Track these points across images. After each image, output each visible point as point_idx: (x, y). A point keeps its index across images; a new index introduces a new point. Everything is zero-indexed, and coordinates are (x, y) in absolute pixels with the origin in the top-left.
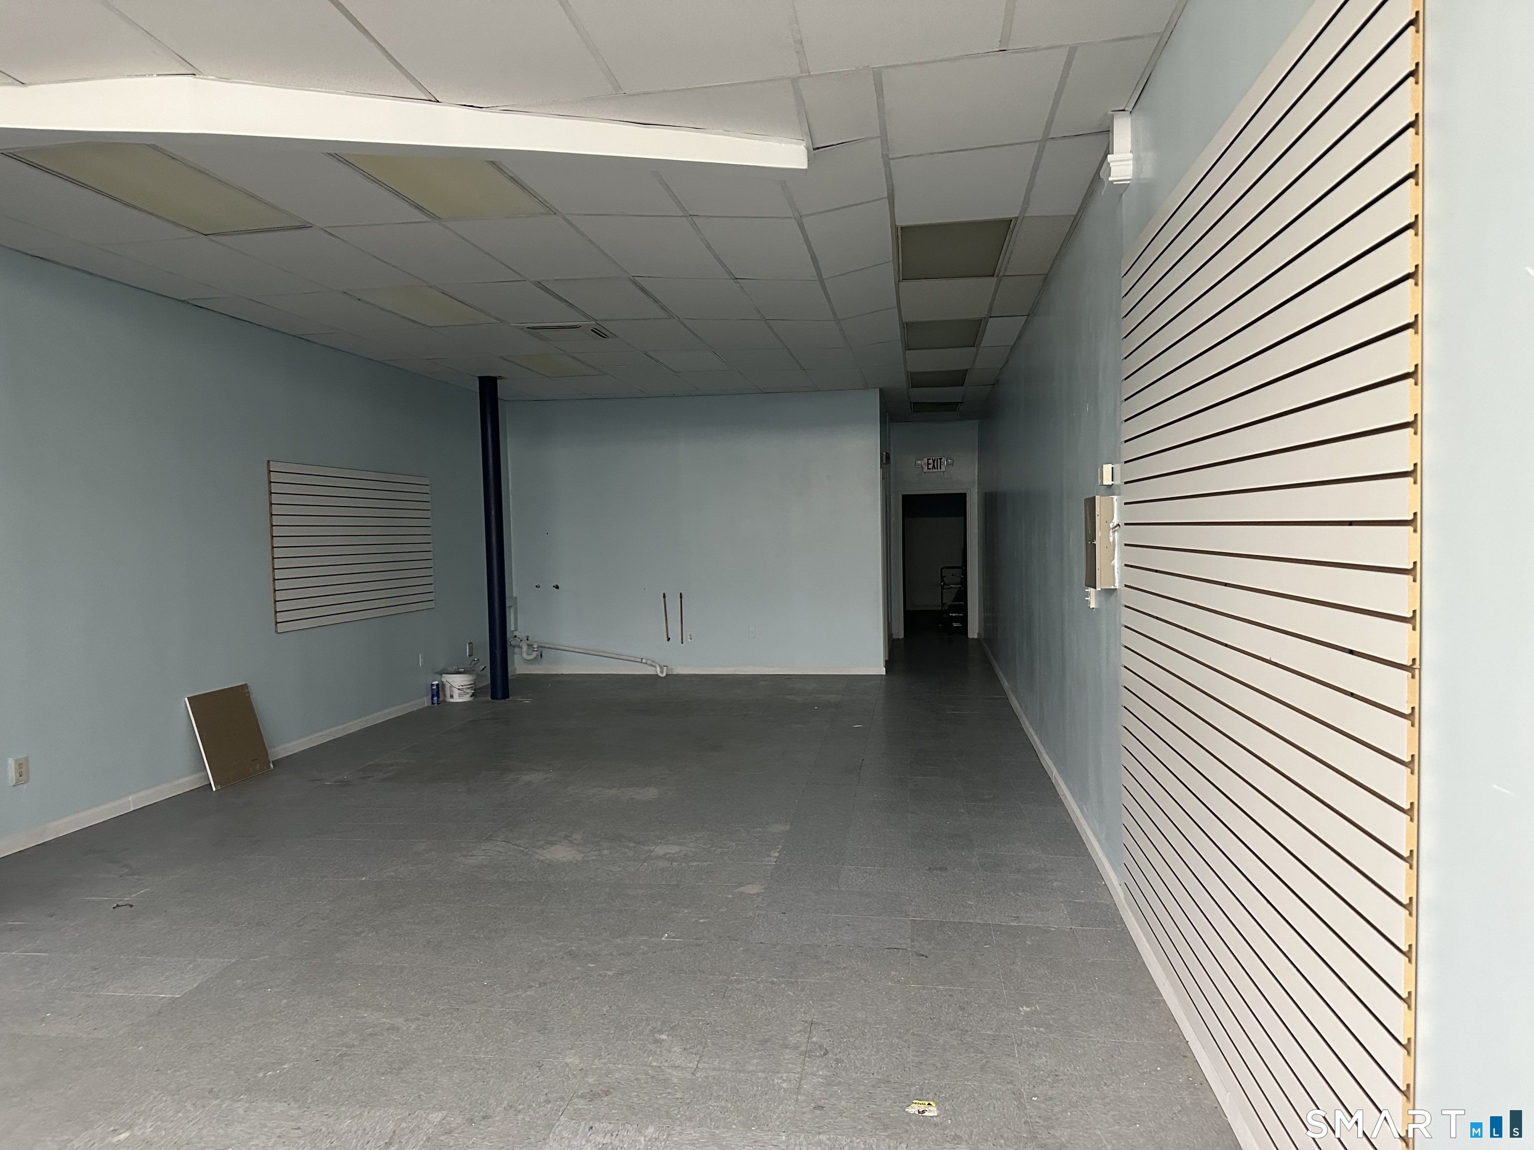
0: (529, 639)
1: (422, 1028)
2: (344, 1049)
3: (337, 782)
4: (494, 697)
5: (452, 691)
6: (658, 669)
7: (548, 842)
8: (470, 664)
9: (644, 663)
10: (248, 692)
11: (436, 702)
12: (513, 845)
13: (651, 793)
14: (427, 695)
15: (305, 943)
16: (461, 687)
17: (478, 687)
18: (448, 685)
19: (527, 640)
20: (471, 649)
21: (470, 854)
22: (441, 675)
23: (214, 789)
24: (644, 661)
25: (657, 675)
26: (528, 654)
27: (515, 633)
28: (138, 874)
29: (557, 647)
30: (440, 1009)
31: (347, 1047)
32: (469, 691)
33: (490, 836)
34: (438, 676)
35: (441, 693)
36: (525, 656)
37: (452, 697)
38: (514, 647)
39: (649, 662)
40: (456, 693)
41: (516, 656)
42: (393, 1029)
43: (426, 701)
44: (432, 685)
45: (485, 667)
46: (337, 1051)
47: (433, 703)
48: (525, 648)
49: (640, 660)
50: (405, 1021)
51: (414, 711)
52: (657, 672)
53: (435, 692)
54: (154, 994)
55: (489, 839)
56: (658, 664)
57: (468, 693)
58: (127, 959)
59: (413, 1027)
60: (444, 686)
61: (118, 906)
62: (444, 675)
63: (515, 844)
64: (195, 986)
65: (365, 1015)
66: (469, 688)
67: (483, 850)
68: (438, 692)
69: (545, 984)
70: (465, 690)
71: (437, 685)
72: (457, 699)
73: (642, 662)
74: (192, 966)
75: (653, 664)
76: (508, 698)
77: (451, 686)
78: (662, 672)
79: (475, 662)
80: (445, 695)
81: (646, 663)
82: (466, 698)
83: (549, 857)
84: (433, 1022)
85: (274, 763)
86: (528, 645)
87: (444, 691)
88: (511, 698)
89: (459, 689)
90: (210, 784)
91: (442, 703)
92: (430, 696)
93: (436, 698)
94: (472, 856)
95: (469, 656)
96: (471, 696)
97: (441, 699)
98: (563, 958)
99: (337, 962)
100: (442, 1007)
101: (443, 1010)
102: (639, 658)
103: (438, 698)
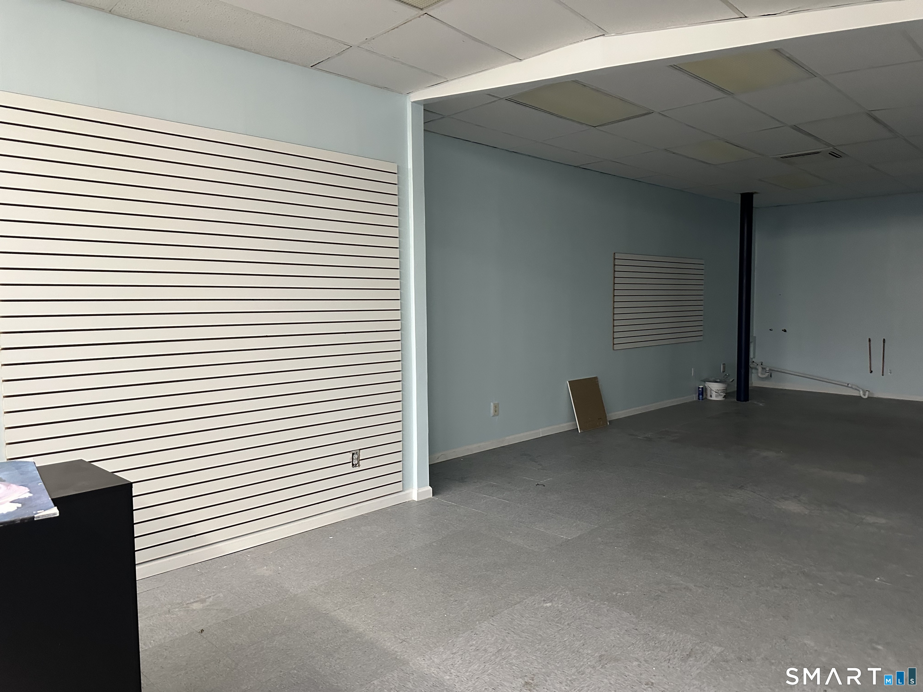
0: (763, 364)
1: (705, 593)
2: (659, 592)
3: (645, 438)
4: (739, 399)
5: (711, 392)
6: (861, 392)
7: (783, 498)
8: (724, 377)
9: (850, 387)
10: (598, 381)
11: (701, 398)
12: (758, 495)
13: (860, 479)
14: (696, 394)
15: (633, 526)
16: (717, 391)
17: (728, 391)
18: (709, 389)
19: (762, 364)
20: (724, 368)
21: (730, 495)
22: (705, 382)
23: (579, 432)
24: (850, 385)
25: (860, 396)
26: (762, 374)
27: (754, 360)
28: (546, 470)
29: (783, 371)
30: (716, 585)
31: (661, 592)
32: (722, 394)
33: (742, 486)
34: (703, 383)
35: (704, 393)
36: (760, 375)
37: (711, 396)
38: (752, 368)
39: (854, 387)
40: (714, 394)
41: (753, 375)
42: (687, 588)
43: (695, 397)
44: (699, 388)
45: (733, 380)
46: (656, 592)
47: (699, 399)
48: (760, 369)
49: (846, 385)
50: (695, 586)
51: (686, 403)
52: (860, 394)
53: (701, 392)
54: (558, 534)
55: (741, 488)
56: (861, 389)
57: (721, 395)
58: (544, 513)
59: (700, 591)
60: (706, 389)
61: (538, 484)
62: (706, 382)
63: (759, 495)
64: (578, 535)
65: (670, 576)
66: (722, 392)
67: (738, 494)
68: (702, 392)
69: (786, 588)
70: (719, 393)
71: (702, 388)
72: (714, 398)
73: (848, 387)
74: (575, 524)
75: (858, 389)
76: (748, 401)
77: (711, 390)
78: (865, 395)
79: (727, 376)
80: (706, 395)
81: (851, 388)
82: (720, 398)
83: (784, 507)
84: (712, 592)
85: (610, 421)
86: (762, 368)
87: (706, 392)
88: (750, 401)
89: (716, 392)
90: (578, 428)
91: (705, 399)
92: (697, 394)
93: (701, 396)
94: (731, 496)
95: (723, 372)
96: (724, 397)
97: (704, 397)
98: (798, 574)
99: (653, 542)
100: (717, 584)
101: (718, 586)
102: (846, 383)
103: (703, 396)
